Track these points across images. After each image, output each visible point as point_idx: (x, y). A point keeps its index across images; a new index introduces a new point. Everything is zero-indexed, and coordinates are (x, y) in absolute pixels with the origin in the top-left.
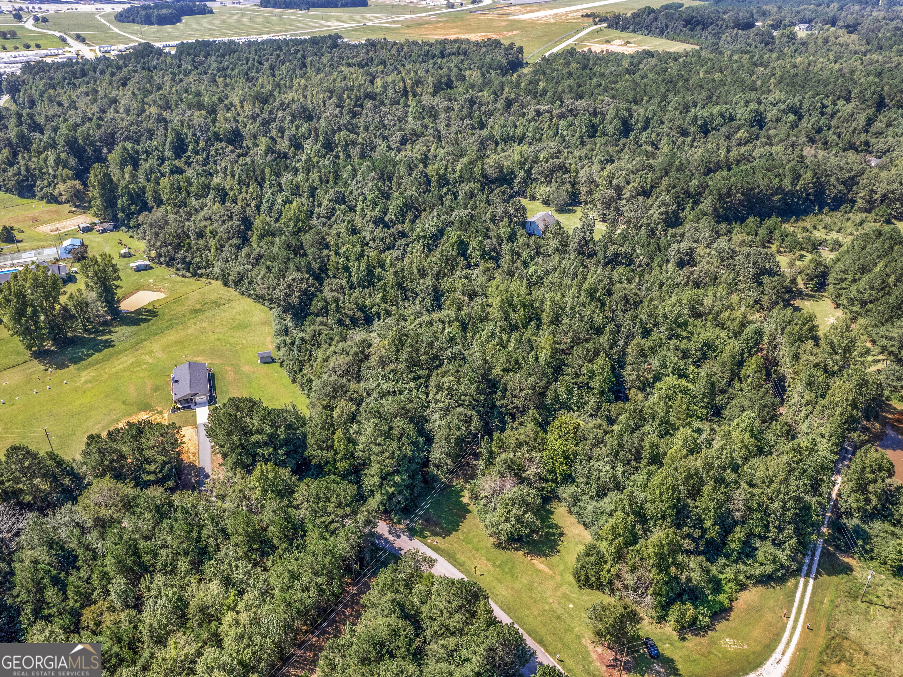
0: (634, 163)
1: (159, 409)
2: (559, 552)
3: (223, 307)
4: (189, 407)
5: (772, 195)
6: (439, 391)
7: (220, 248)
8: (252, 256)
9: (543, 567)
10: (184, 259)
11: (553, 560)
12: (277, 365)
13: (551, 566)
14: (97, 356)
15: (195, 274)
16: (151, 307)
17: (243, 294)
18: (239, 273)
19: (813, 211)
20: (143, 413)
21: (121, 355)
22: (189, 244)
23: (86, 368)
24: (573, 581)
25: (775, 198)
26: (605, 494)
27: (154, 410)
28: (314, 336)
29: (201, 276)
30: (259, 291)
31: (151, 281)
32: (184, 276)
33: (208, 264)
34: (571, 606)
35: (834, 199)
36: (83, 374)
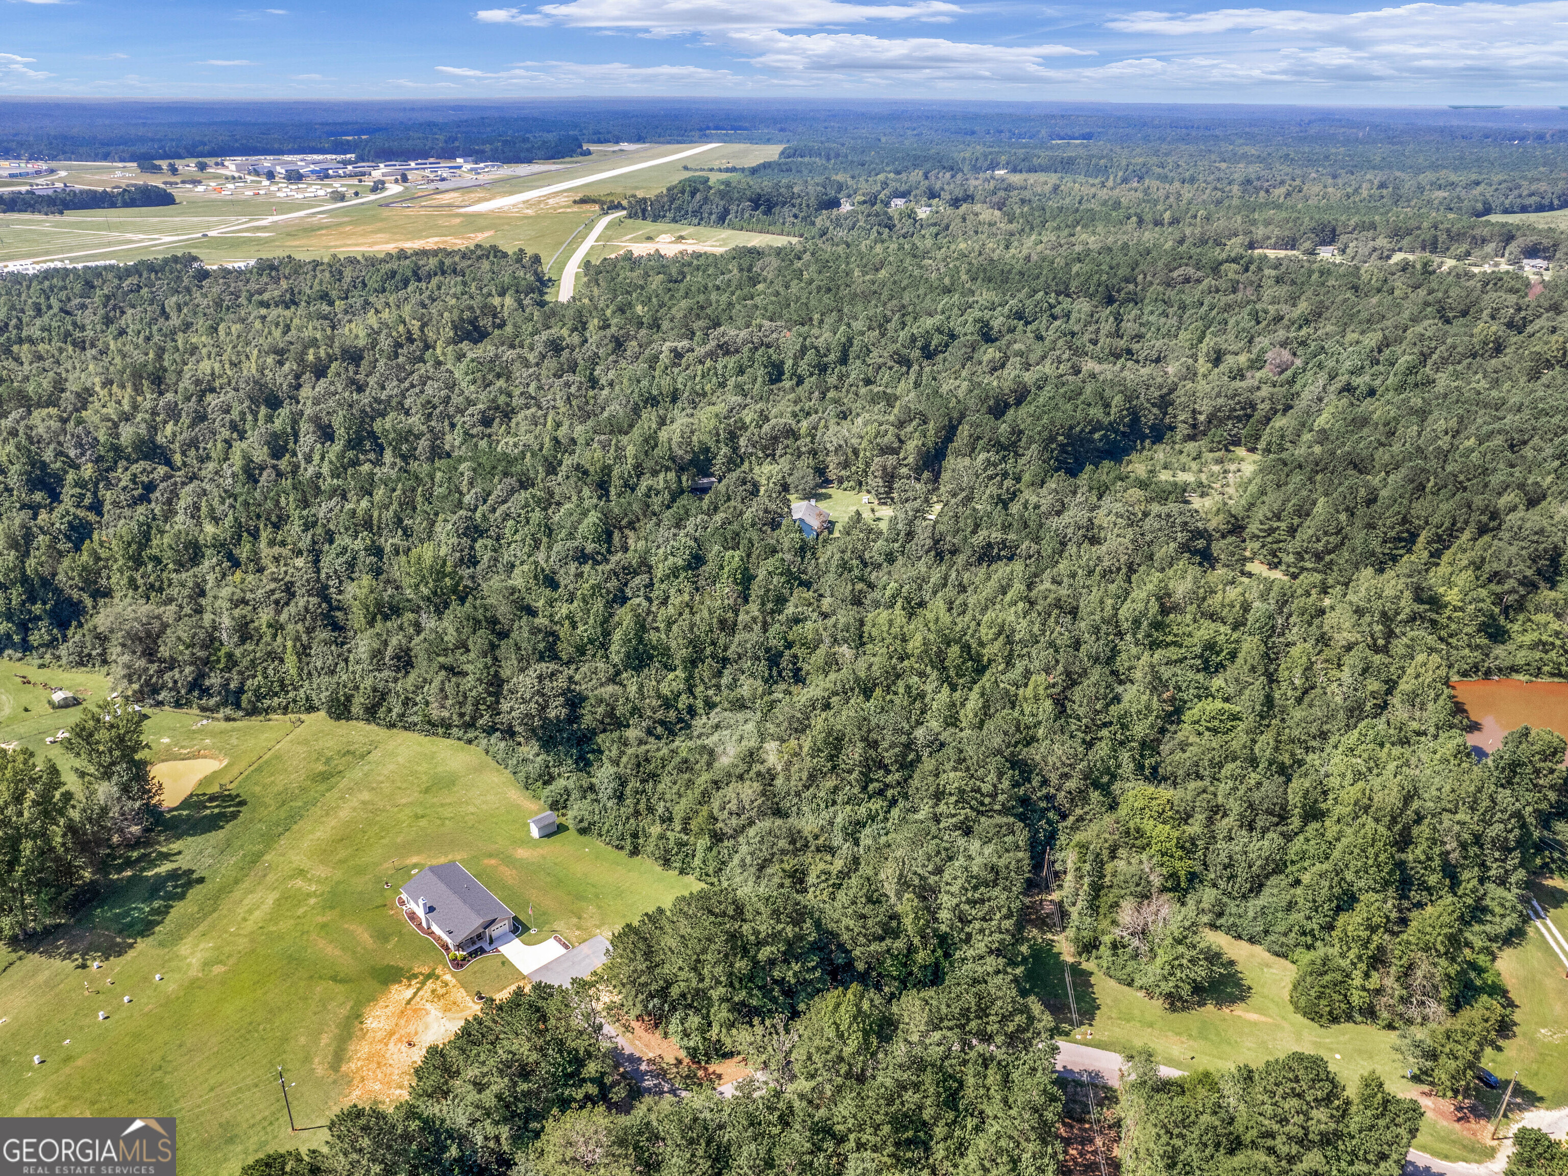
0: (896, 411)
1: (426, 970)
2: (1250, 988)
3: (370, 757)
4: (482, 951)
5: (1092, 432)
6: (939, 800)
7: (304, 652)
8: (389, 652)
9: (1253, 1017)
10: (225, 686)
11: (1254, 1000)
12: (572, 833)
13: (1261, 1011)
14: (179, 910)
15: (253, 712)
16: (214, 789)
17: (392, 726)
18: (375, 690)
19: (1134, 448)
20: (395, 988)
21: (237, 894)
22: (230, 656)
23: (176, 937)
24: (1307, 1022)
25: (1097, 436)
26: (1261, 885)
27: (415, 976)
28: (639, 765)
29: (267, 711)
30: (436, 713)
31: (166, 740)
32: (228, 719)
33: (283, 686)
34: (1338, 1056)
35: (1153, 428)
36: (184, 948)
